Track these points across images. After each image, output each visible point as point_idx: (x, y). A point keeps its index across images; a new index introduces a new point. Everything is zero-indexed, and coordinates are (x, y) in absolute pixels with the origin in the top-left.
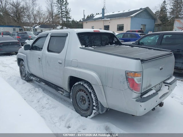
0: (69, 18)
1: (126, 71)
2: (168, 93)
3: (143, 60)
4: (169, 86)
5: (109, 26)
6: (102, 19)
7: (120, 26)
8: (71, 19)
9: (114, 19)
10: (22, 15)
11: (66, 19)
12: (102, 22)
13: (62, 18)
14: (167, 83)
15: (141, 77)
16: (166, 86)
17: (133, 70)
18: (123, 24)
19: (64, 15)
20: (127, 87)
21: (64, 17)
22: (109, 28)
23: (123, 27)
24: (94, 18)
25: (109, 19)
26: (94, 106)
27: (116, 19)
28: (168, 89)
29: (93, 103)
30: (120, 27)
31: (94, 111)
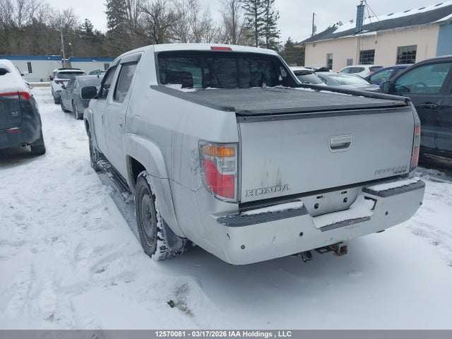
0: (275, 35)
1: (200, 141)
2: (368, 219)
3: (248, 113)
4: (375, 200)
5: (373, 51)
6: (357, 33)
7: (406, 51)
8: (278, 37)
9: (389, 32)
10: (168, 33)
11: (267, 38)
12: (355, 42)
13: (257, 37)
14: (373, 193)
15: (235, 159)
16: (366, 198)
17: (216, 137)
18: (415, 44)
19: (261, 30)
20: (200, 184)
21: (262, 34)
22: (373, 56)
23: (415, 52)
24: (335, 32)
25: (375, 33)
26: (159, 230)
27: (394, 31)
28: (373, 209)
29: (157, 221)
30: (404, 53)
31: (160, 244)
